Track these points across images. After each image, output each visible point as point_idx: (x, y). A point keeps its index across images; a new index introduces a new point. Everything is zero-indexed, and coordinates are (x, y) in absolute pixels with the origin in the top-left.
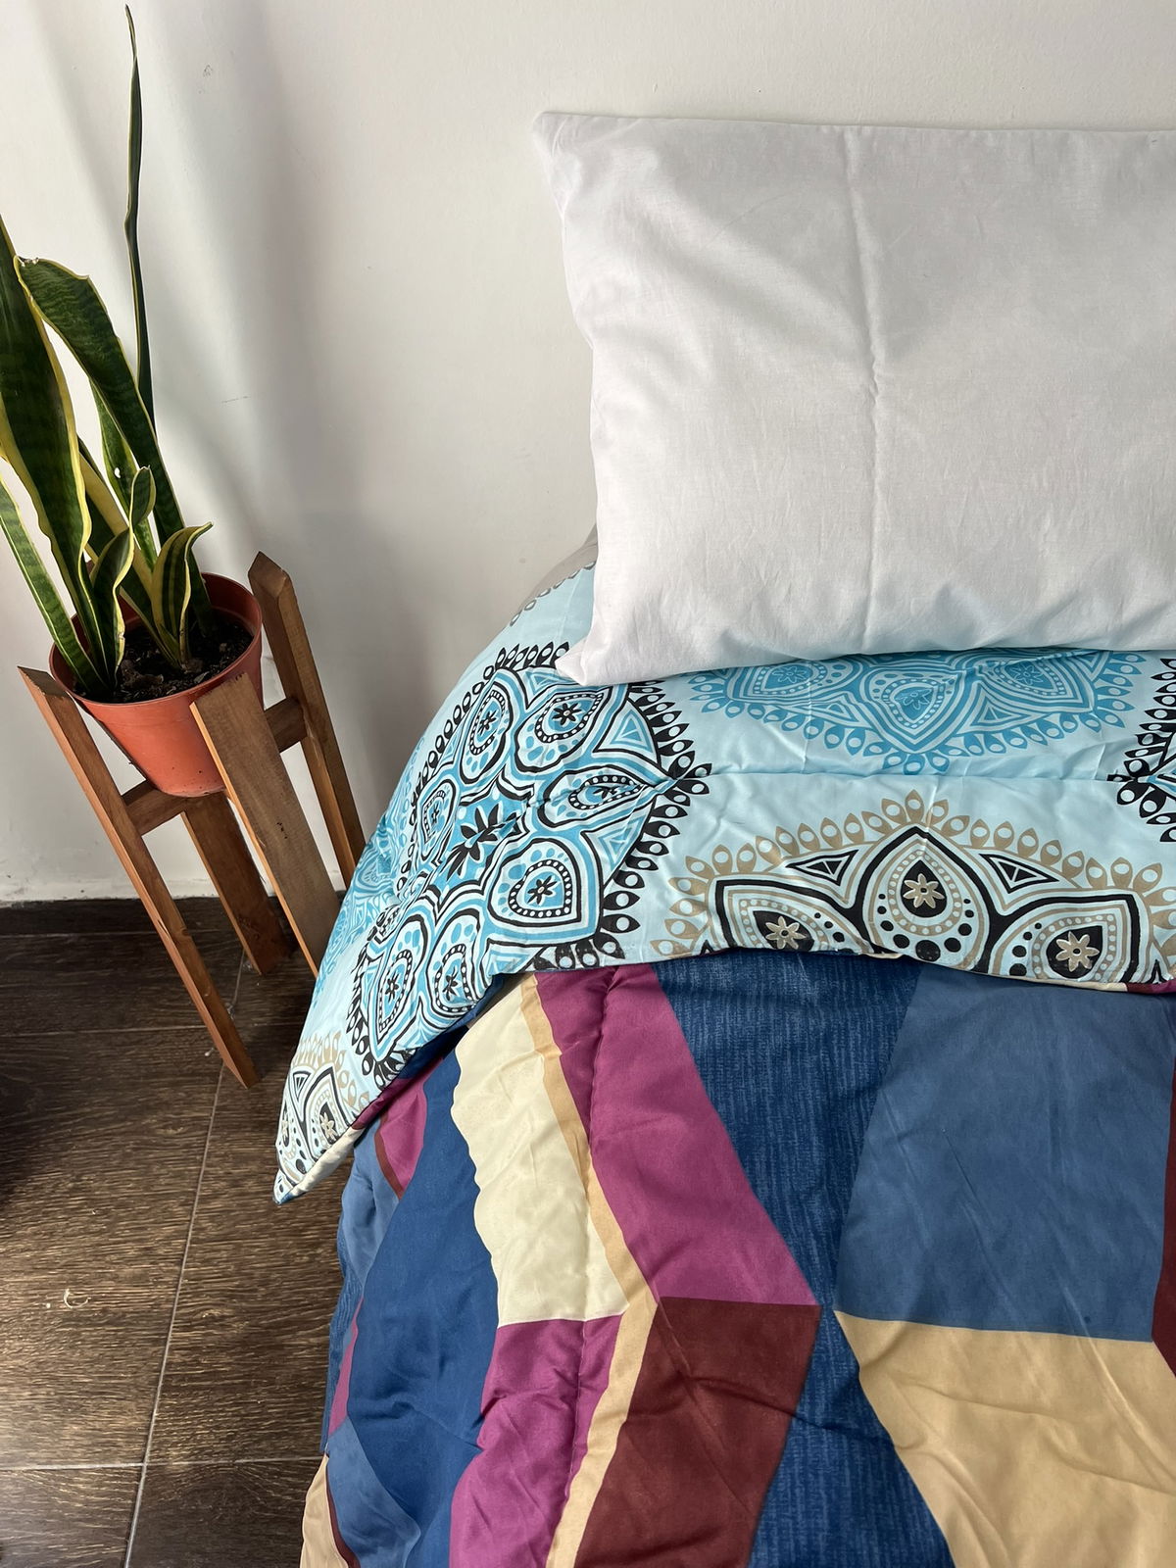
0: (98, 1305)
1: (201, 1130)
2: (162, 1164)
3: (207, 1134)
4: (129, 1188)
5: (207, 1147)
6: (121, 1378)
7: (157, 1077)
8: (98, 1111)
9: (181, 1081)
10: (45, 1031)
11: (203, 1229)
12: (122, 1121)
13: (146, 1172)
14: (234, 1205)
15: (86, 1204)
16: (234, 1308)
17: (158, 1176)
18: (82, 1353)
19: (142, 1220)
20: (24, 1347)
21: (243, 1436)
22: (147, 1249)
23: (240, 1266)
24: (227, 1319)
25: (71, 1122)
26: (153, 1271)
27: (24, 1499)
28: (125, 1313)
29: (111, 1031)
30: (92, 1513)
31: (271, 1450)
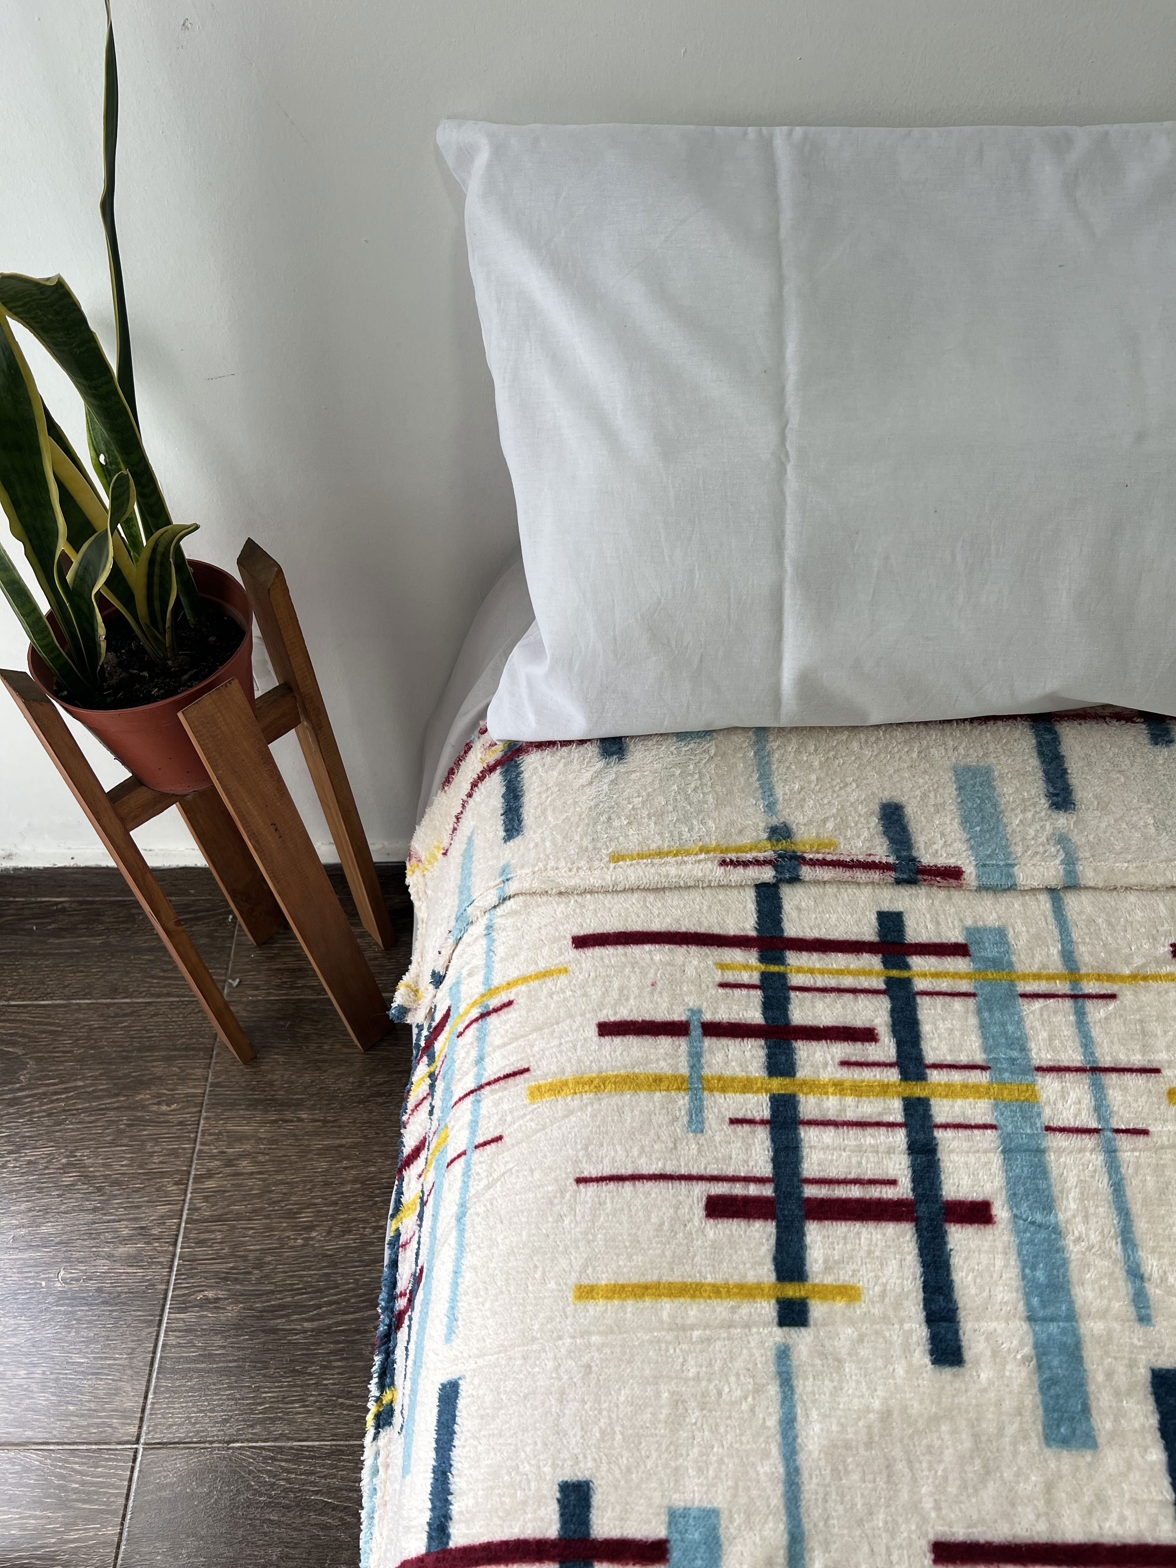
0: (92, 1285)
1: (195, 1107)
2: (157, 1143)
3: (201, 1111)
4: (122, 1166)
5: (201, 1125)
6: (115, 1359)
7: (148, 1050)
8: (92, 1085)
9: (175, 1055)
10: (36, 999)
11: (199, 1209)
12: (116, 1095)
13: (140, 1150)
14: (228, 1184)
15: (79, 1180)
16: (229, 1290)
17: (151, 1154)
18: (77, 1332)
19: (137, 1199)
20: (19, 1325)
21: (237, 1420)
22: (142, 1228)
23: (235, 1247)
24: (222, 1302)
25: (63, 1096)
26: (148, 1251)
27: (21, 1478)
28: (119, 1294)
29: (104, 1001)
30: (89, 1493)
31: (264, 1434)
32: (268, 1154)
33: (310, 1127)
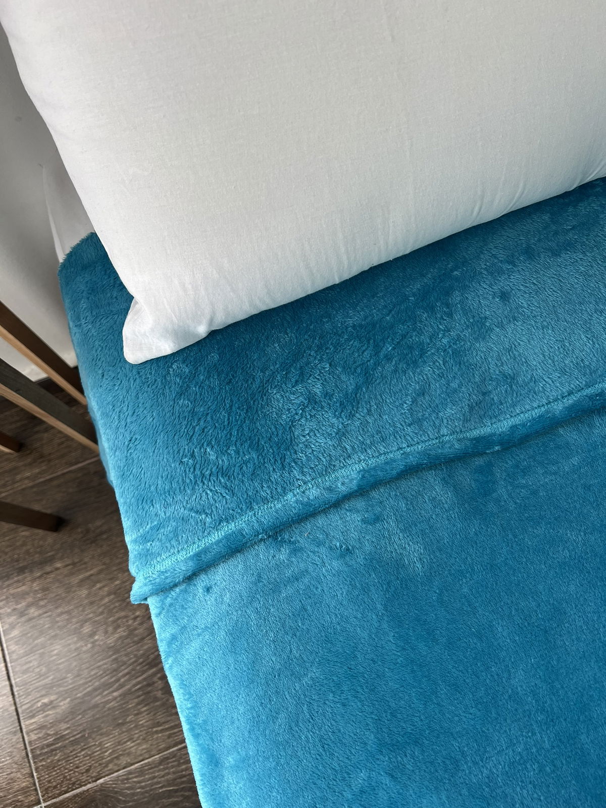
14: (28, 628)
16: (56, 694)
21: (95, 767)
23: (48, 666)
24: (55, 702)
31: (116, 768)
32: (45, 599)
33: (66, 571)
